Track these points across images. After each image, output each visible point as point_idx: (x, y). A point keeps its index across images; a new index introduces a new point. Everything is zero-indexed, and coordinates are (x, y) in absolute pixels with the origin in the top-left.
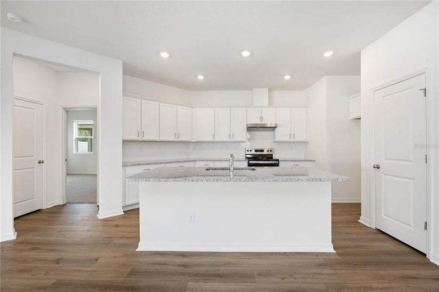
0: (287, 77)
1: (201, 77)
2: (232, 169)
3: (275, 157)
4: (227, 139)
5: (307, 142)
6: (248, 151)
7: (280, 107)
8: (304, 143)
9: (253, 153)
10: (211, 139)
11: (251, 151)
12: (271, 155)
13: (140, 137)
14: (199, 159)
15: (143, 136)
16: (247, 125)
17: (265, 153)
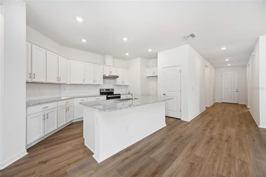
0: (127, 54)
1: (84, 41)
2: (134, 99)
3: (115, 93)
4: (92, 83)
5: (128, 86)
6: (102, 90)
7: (118, 67)
8: (127, 86)
9: (105, 91)
10: (82, 83)
11: (104, 90)
12: (113, 92)
13: (31, 79)
14: (77, 97)
15: (34, 78)
16: (103, 75)
17: (110, 91)
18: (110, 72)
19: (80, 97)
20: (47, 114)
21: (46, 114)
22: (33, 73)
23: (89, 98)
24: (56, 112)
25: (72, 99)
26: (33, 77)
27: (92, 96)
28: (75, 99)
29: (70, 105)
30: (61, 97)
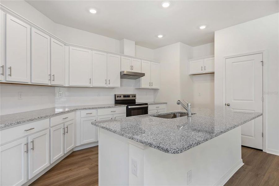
0: (160, 36)
4: (103, 85)
5: (158, 89)
6: (118, 97)
7: (144, 60)
8: (156, 90)
9: (122, 98)
10: (87, 84)
11: (120, 97)
12: (135, 100)
13: (4, 76)
14: (80, 108)
15: (10, 75)
16: (121, 72)
17: (131, 98)
18: (132, 67)
19: (86, 109)
20: (33, 142)
21: (30, 140)
22: (8, 66)
23: (99, 110)
24: (47, 136)
25: (73, 113)
26: (8, 72)
27: (104, 107)
28: (78, 112)
29: (70, 122)
30: (54, 108)
